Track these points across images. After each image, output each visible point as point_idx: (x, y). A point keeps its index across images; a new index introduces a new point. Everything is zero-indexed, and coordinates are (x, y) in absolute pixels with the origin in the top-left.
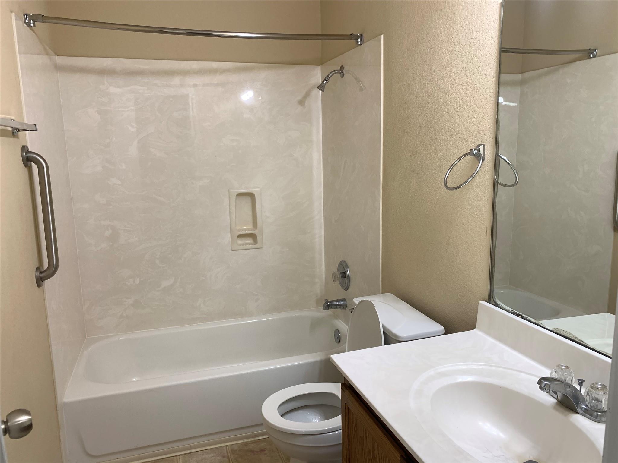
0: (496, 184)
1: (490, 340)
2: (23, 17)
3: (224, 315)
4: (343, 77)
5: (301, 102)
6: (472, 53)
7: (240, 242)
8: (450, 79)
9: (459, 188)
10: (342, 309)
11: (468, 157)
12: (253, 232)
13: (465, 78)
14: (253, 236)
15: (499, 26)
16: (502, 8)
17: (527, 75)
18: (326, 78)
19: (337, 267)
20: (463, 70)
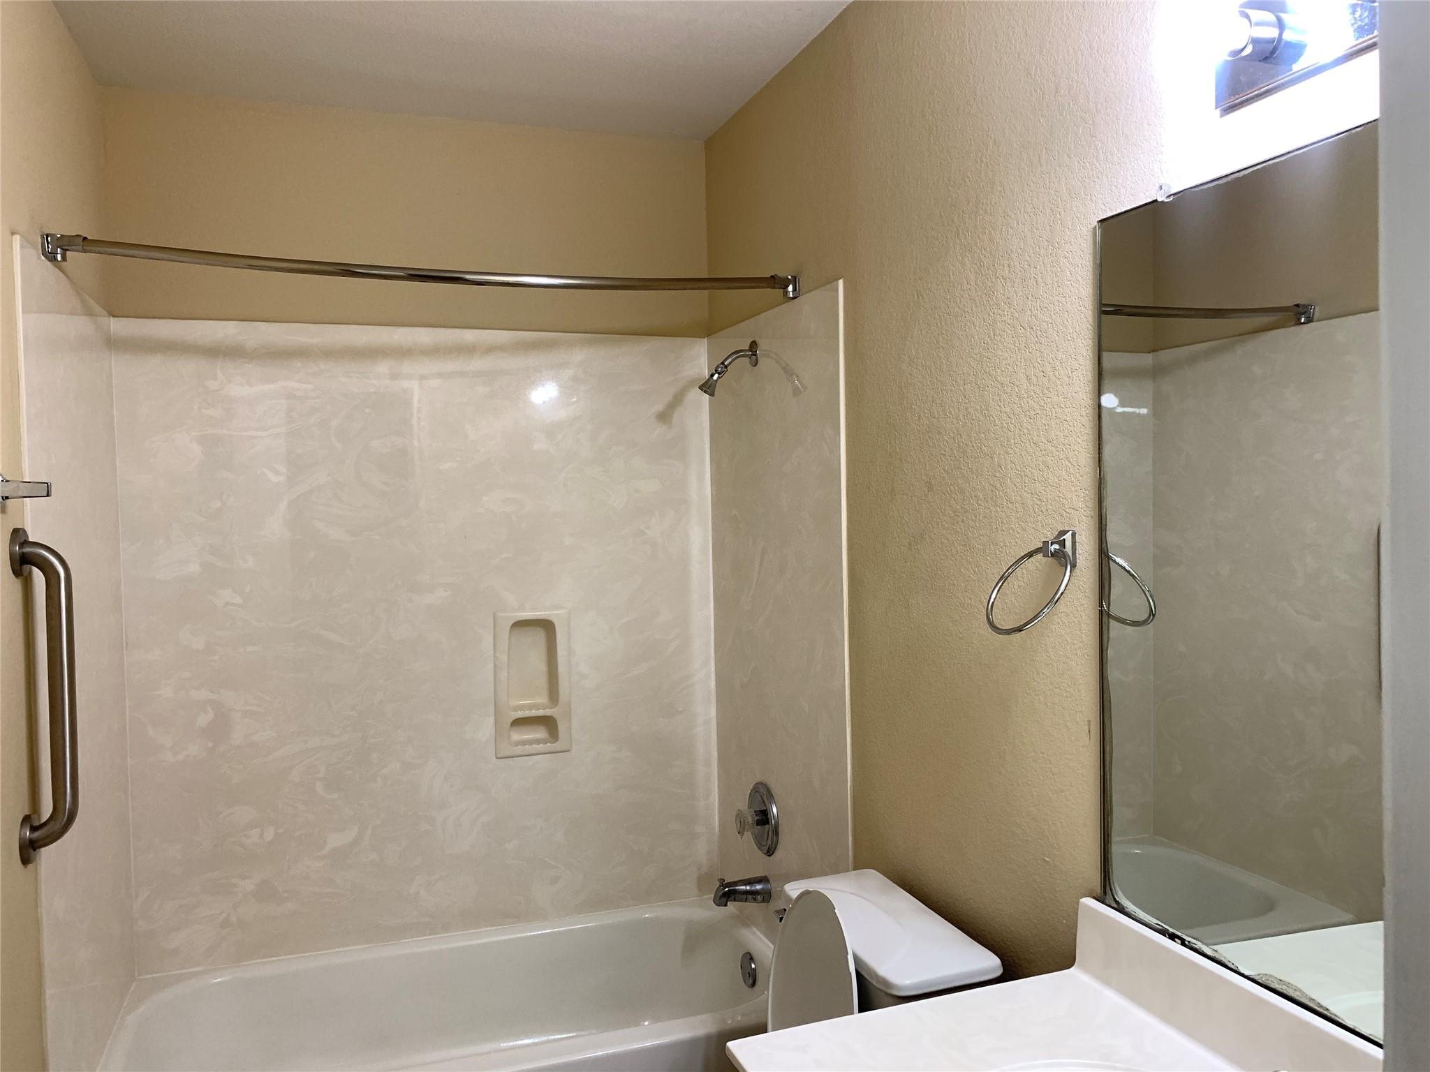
0: (1104, 617)
1: (1111, 997)
2: (40, 241)
3: (473, 918)
4: (756, 365)
5: (664, 417)
6: (1038, 328)
7: (516, 736)
8: (993, 383)
9: (1021, 631)
10: (761, 902)
11: (1040, 556)
12: (548, 712)
13: (1024, 380)
14: (548, 723)
15: (1094, 274)
16: (1098, 239)
17: (1165, 356)
18: (718, 367)
19: (748, 797)
20: (1019, 364)
